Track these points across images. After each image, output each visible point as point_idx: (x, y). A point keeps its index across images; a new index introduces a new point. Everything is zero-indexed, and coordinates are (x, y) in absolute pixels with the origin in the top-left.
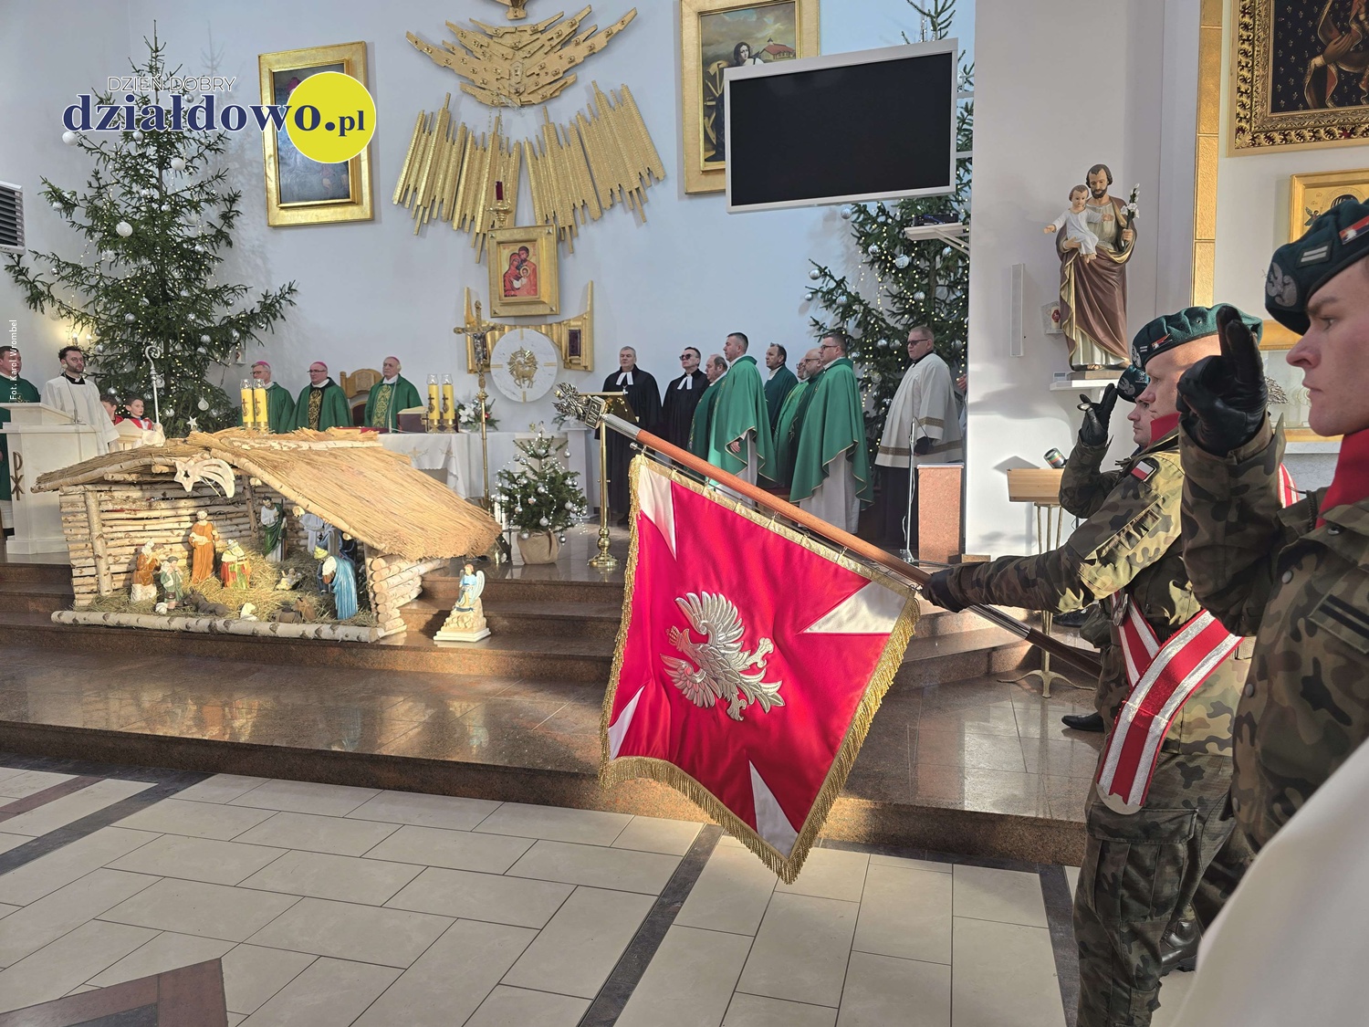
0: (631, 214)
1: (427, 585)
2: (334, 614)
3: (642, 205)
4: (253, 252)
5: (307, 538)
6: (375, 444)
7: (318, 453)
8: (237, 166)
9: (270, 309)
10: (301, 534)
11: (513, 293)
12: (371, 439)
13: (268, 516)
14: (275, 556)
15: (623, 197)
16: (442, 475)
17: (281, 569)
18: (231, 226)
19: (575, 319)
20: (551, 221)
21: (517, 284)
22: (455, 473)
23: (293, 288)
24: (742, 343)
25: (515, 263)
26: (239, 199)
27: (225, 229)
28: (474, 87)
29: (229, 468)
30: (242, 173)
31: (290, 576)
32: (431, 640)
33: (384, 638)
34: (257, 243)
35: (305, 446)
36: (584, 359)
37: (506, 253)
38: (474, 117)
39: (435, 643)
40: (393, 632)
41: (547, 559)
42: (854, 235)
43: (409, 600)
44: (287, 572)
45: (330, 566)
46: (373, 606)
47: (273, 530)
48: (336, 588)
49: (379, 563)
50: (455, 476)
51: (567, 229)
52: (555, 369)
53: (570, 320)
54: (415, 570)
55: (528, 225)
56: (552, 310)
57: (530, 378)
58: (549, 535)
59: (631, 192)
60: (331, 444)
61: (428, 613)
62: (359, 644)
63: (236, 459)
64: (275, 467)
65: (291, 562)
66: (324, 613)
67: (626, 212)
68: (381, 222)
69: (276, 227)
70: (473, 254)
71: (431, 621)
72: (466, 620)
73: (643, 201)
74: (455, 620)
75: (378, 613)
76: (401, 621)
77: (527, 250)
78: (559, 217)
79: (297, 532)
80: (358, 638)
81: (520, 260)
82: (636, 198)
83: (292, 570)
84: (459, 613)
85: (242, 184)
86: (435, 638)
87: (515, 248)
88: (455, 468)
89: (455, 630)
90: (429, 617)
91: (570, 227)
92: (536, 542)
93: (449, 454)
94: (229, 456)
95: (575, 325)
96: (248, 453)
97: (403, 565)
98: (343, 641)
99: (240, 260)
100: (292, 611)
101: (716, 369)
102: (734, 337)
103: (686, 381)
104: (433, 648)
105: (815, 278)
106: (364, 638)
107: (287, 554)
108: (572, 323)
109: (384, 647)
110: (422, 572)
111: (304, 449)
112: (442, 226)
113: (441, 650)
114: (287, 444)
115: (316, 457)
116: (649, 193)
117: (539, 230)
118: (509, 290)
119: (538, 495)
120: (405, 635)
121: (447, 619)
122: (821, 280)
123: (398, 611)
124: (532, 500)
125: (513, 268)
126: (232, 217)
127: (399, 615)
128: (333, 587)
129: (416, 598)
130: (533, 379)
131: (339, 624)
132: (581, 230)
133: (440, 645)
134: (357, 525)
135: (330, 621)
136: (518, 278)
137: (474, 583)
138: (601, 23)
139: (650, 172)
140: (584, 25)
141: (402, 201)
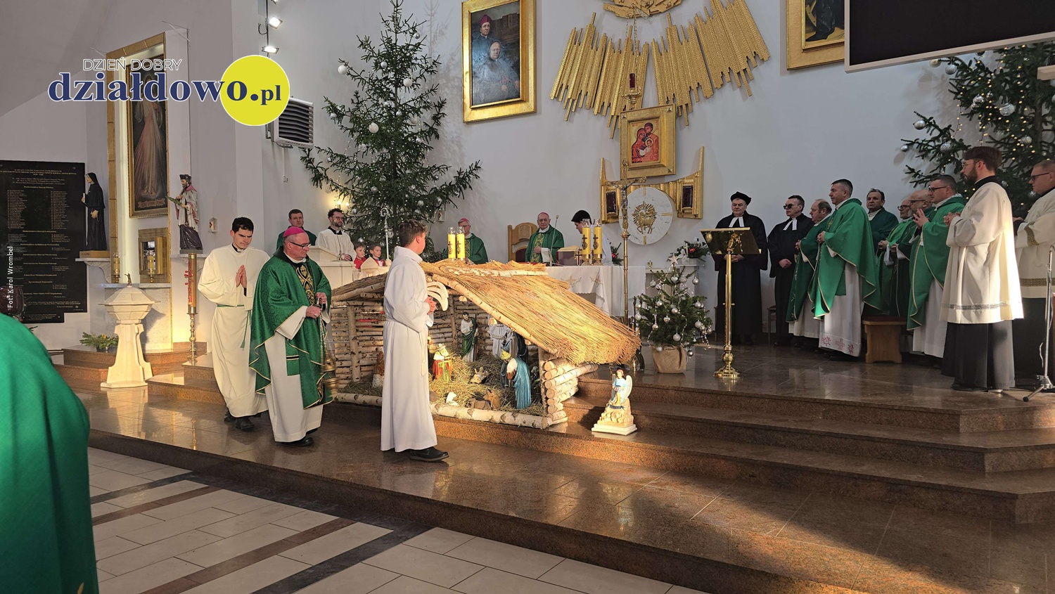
0: (738, 90)
1: (582, 385)
2: (514, 404)
3: (748, 83)
4: (453, 142)
5: (492, 345)
6: (543, 274)
7: (505, 278)
8: (445, 81)
9: (463, 181)
10: (487, 341)
11: (639, 160)
12: (540, 269)
13: (466, 327)
14: (469, 357)
15: (732, 78)
16: (592, 298)
17: (473, 368)
18: (439, 124)
19: (688, 178)
20: (671, 102)
21: (642, 153)
22: (602, 297)
23: (478, 165)
24: (847, 188)
25: (642, 136)
26: (445, 105)
27: (435, 127)
28: (614, 5)
29: (445, 288)
30: (447, 87)
31: (480, 373)
32: (589, 431)
33: (552, 426)
34: (455, 135)
35: (496, 273)
36: (695, 210)
37: (634, 129)
38: (614, 29)
39: (593, 433)
40: (559, 422)
41: (677, 369)
42: (951, 91)
43: (569, 397)
44: (478, 371)
45: (513, 365)
46: (544, 399)
47: (468, 338)
48: (516, 383)
49: (550, 365)
50: (603, 299)
51: (684, 107)
52: (670, 218)
53: (684, 178)
54: (574, 372)
55: (652, 106)
56: (670, 171)
57: (650, 226)
58: (680, 350)
59: (739, 73)
60: (513, 273)
61: (583, 409)
62: (533, 429)
63: (450, 282)
64: (476, 288)
65: (481, 362)
66: (507, 403)
67: (734, 89)
68: (541, 114)
69: (468, 123)
70: (608, 132)
71: (588, 415)
72: (618, 416)
73: (749, 79)
74: (609, 416)
75: (548, 406)
76: (563, 414)
77: (651, 125)
78: (677, 97)
79: (484, 340)
80: (533, 424)
81: (646, 134)
82: (743, 77)
83: (481, 368)
84: (612, 410)
85: (447, 94)
86: (593, 429)
87: (642, 125)
88: (603, 292)
89: (608, 424)
90: (586, 412)
91: (687, 105)
92: (668, 354)
93: (597, 281)
94: (445, 280)
95: (688, 182)
96: (459, 277)
97: (568, 367)
98: (521, 426)
99: (444, 148)
100: (484, 400)
101: (820, 212)
102: (839, 184)
103: (792, 223)
104: (591, 438)
105: (919, 128)
106: (538, 425)
107: (478, 356)
108: (686, 181)
109: (553, 434)
110: (579, 374)
111: (495, 275)
112: (585, 112)
113: (599, 440)
114: (484, 272)
115: (504, 282)
117: (661, 109)
118: (636, 157)
119: (671, 314)
120: (566, 425)
121: (602, 414)
122: (925, 130)
123: (562, 405)
124: (667, 319)
125: (639, 140)
126: (440, 118)
127: (562, 408)
128: (514, 383)
129: (574, 395)
130: (653, 227)
131: (518, 412)
132: (696, 106)
133: (597, 435)
134: (537, 334)
135: (511, 409)
136: (643, 148)
137: (624, 385)
139: (756, 56)
141: (557, 97)
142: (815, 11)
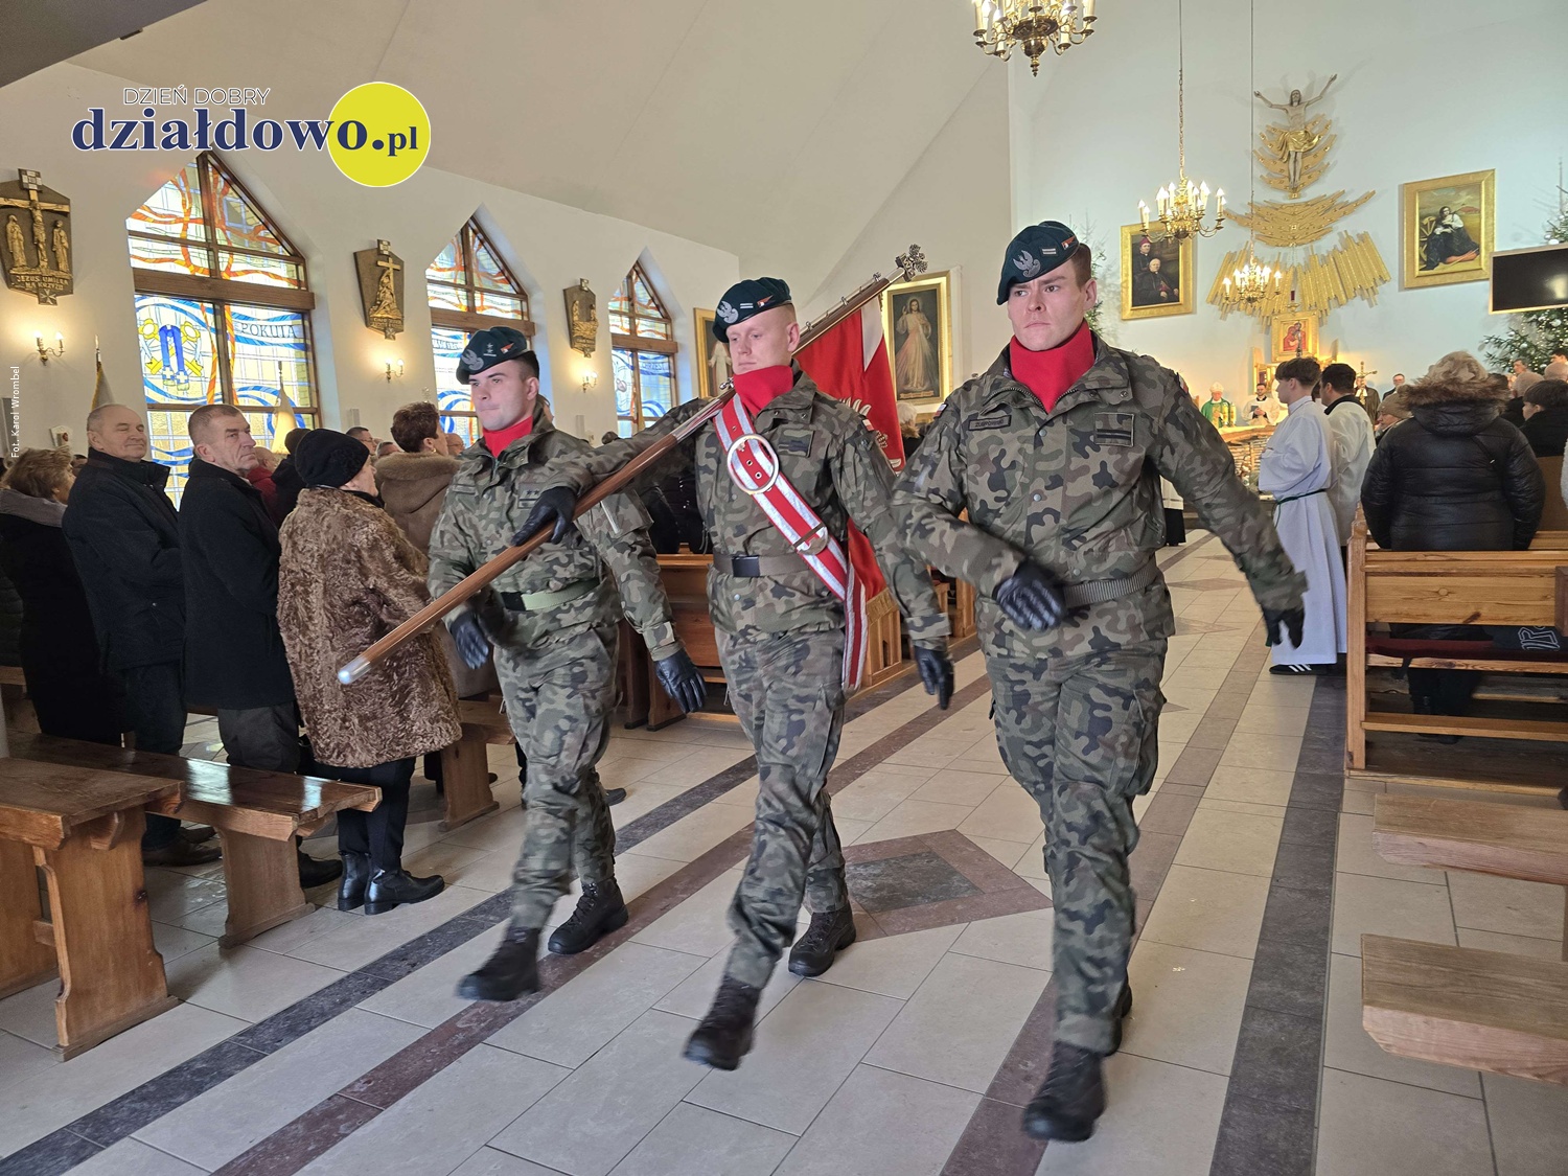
0: (1366, 300)
3: (1374, 295)
11: (1289, 349)
15: (1362, 292)
25: (1291, 333)
34: (1111, 329)
37: (1285, 327)
51: (1325, 311)
59: (1367, 289)
67: (1363, 299)
68: (1196, 314)
69: (1126, 320)
70: (1258, 328)
73: (1376, 293)
77: (1300, 325)
78: (1318, 305)
81: (1295, 331)
82: (1371, 292)
87: (1291, 325)
116: (1377, 289)
118: (1287, 347)
125: (1289, 336)
132: (1333, 310)
136: (1293, 341)
138: (1351, 198)
139: (1381, 278)
140: (1339, 201)
141: (1212, 302)
142: (1426, 251)
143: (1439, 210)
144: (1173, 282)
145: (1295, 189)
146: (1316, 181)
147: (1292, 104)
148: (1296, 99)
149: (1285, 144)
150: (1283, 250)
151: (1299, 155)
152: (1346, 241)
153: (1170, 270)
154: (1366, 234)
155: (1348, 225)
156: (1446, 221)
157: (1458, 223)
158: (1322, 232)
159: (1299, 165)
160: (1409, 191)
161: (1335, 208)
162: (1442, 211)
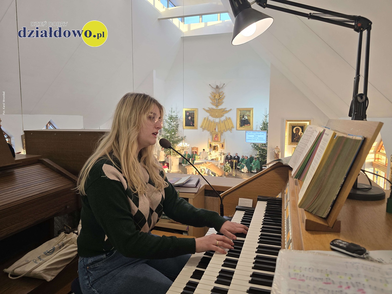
3: (231, 131)
18: (178, 128)
20: (220, 132)
21: (216, 139)
23: (186, 136)
28: (211, 115)
36: (223, 148)
37: (215, 135)
38: (211, 118)
51: (222, 132)
59: (230, 129)
67: (229, 131)
68: (198, 129)
69: (184, 129)
70: (210, 134)
87: (216, 135)
95: (222, 144)
112: (206, 131)
116: (232, 129)
118: (215, 139)
132: (224, 133)
136: (216, 138)
138: (227, 110)
139: (233, 127)
140: (225, 110)
141: (201, 127)
142: (241, 123)
143: (243, 115)
144: (193, 122)
145: (217, 106)
146: (221, 105)
147: (216, 88)
148: (217, 87)
149: (215, 96)
150: (215, 118)
151: (218, 99)
152: (226, 118)
153: (193, 120)
154: (230, 117)
155: (227, 115)
156: (245, 117)
157: (247, 118)
158: (222, 116)
159: (218, 101)
160: (238, 109)
161: (224, 111)
162: (244, 115)
